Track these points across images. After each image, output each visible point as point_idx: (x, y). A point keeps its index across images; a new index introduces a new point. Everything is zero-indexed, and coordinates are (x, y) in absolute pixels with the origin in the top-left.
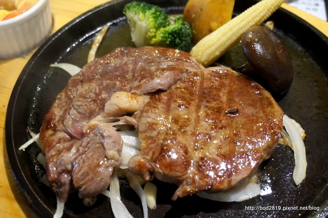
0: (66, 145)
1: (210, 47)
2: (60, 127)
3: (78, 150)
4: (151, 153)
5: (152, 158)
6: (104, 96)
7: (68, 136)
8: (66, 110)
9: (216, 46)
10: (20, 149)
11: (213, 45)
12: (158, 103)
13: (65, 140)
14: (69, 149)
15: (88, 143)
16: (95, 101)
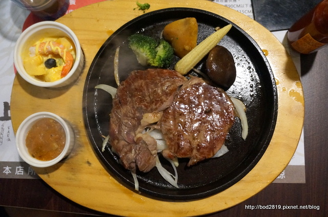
0: (128, 148)
1: (187, 66)
2: (120, 137)
3: (136, 152)
4: (173, 148)
5: (174, 151)
6: (138, 115)
7: (126, 143)
8: (119, 126)
9: (191, 65)
10: (103, 151)
11: (189, 64)
12: (168, 115)
13: (126, 146)
14: (130, 151)
15: (140, 148)
16: (133, 118)
